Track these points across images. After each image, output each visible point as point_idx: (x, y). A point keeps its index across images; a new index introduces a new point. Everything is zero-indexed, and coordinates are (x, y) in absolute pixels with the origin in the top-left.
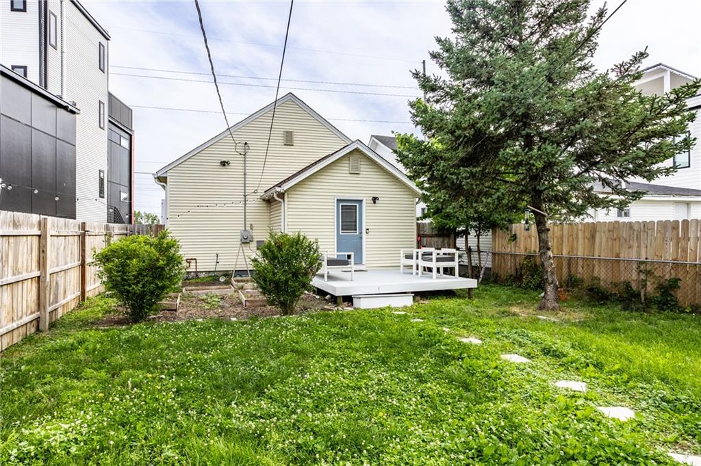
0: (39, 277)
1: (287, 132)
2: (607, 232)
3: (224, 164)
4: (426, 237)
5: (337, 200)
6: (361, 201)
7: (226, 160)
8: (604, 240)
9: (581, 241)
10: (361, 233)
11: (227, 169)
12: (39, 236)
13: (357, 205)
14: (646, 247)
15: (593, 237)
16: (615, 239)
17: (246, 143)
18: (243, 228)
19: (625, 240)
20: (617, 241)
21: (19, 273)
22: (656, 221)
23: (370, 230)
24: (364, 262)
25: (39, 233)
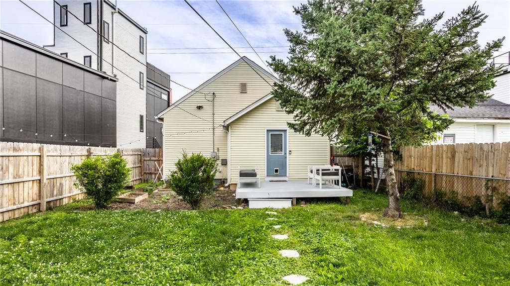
0: (40, 180)
1: (242, 84)
2: (463, 152)
3: (199, 108)
4: (338, 157)
5: (267, 130)
6: (286, 130)
7: (201, 105)
8: (461, 159)
9: (445, 161)
10: (286, 154)
11: (201, 111)
12: (40, 156)
13: (283, 133)
14: (493, 166)
15: (453, 157)
16: (469, 159)
17: (214, 93)
18: (212, 151)
19: (477, 159)
20: (471, 160)
21: (19, 177)
22: (501, 143)
23: (292, 152)
24: (288, 175)
25: (39, 154)
